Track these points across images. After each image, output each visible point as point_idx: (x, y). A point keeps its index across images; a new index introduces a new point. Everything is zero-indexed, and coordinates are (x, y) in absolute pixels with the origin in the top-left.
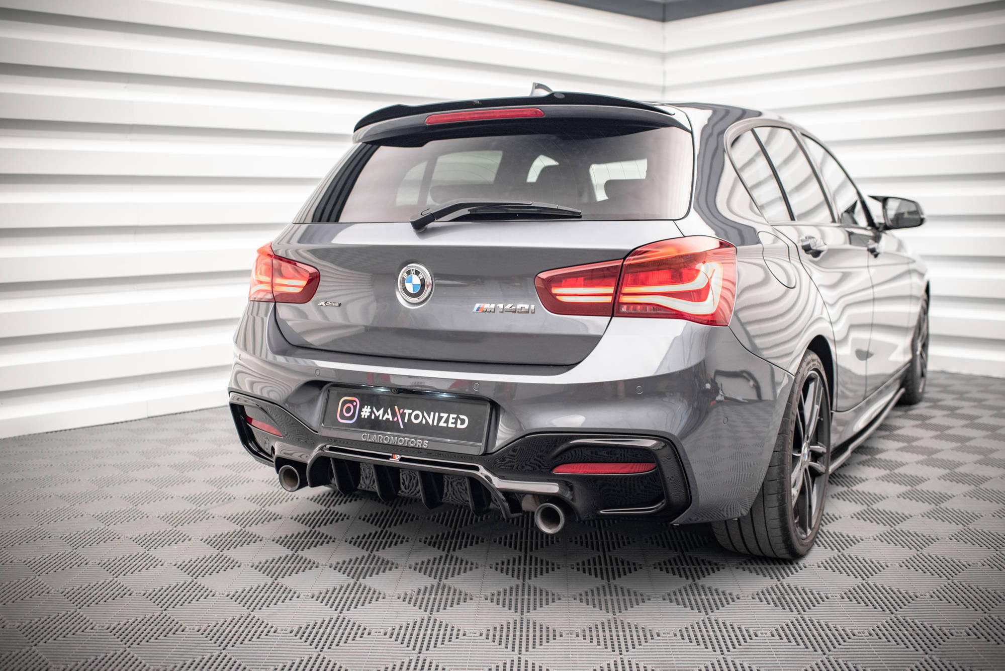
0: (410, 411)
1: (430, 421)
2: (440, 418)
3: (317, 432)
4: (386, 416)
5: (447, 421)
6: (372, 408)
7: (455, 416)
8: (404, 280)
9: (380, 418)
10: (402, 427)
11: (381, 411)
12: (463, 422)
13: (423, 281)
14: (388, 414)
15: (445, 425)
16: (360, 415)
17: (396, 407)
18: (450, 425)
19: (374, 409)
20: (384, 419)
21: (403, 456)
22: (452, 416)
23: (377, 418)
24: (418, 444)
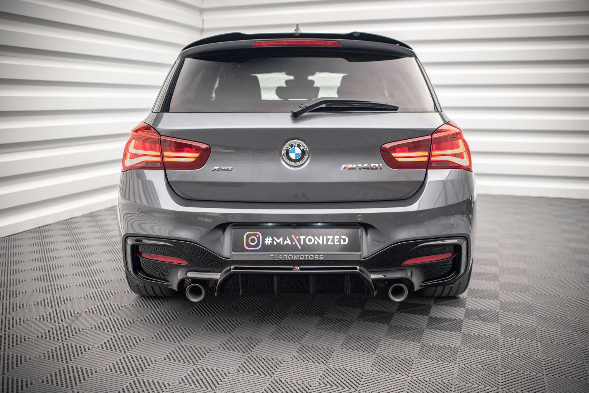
0: (304, 237)
1: (321, 242)
2: (328, 240)
3: (229, 258)
4: (286, 242)
5: (333, 241)
6: (273, 238)
7: (338, 237)
9: (282, 243)
10: (300, 248)
11: (281, 239)
13: (303, 151)
14: (287, 241)
15: (332, 243)
16: (263, 243)
17: (293, 236)
18: (336, 243)
19: (275, 238)
20: (285, 244)
21: (301, 267)
22: (336, 237)
23: (279, 244)
24: (316, 258)
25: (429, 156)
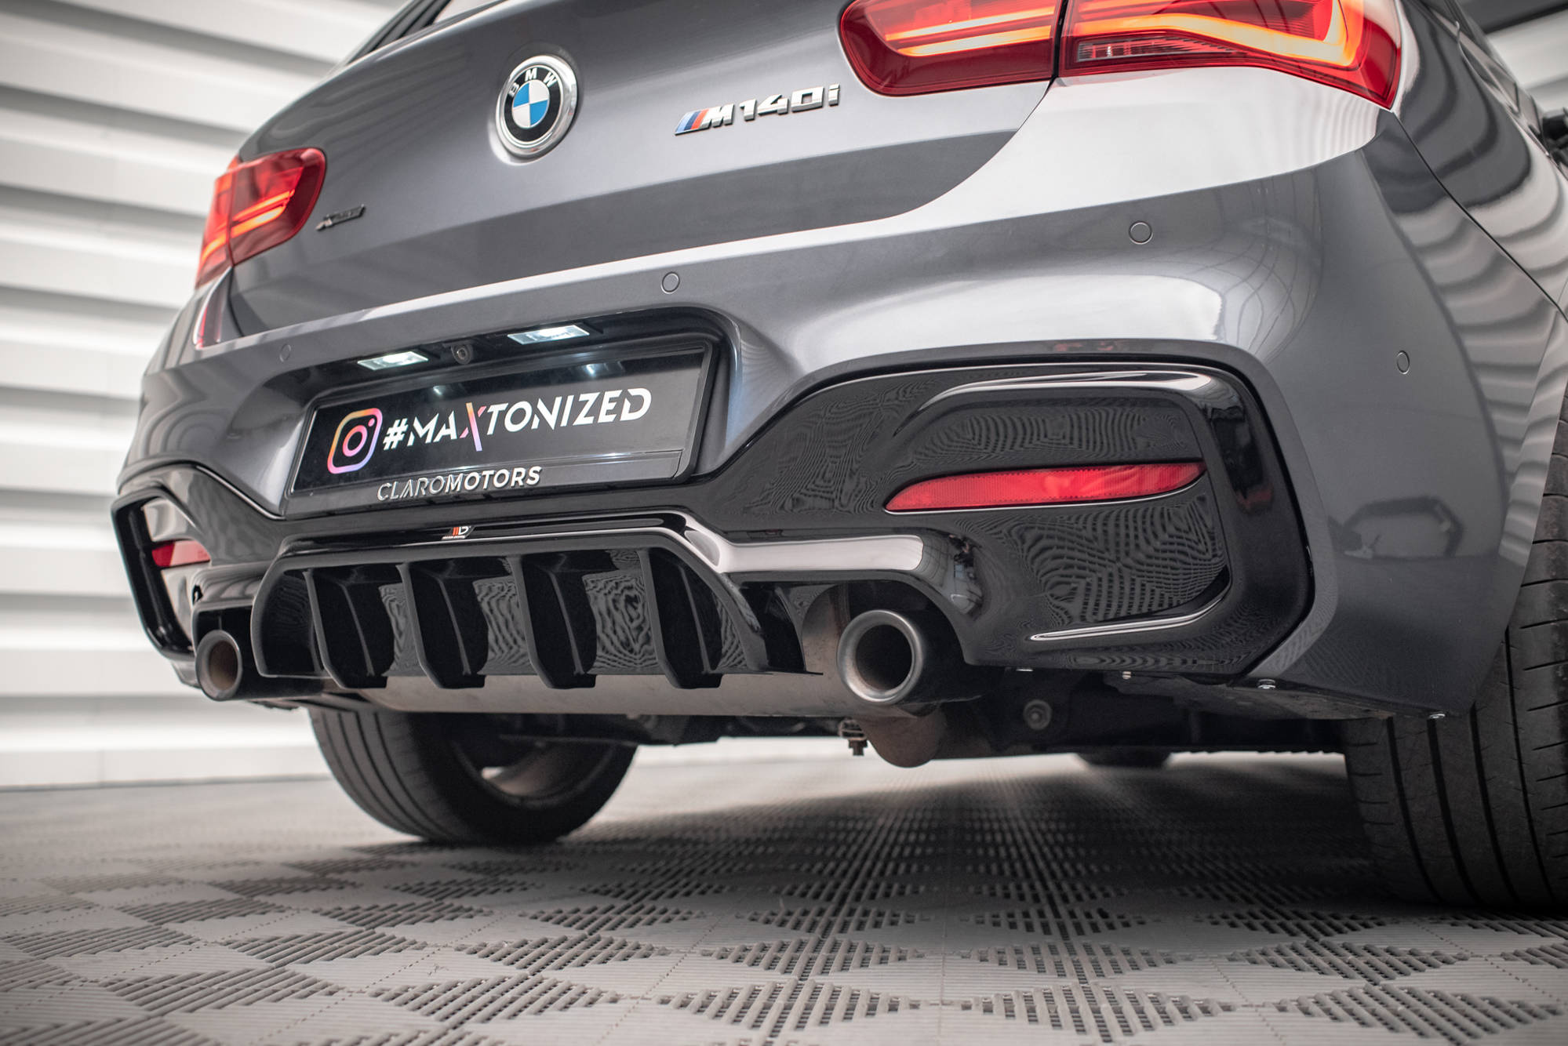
0: (504, 407)
1: (551, 419)
2: (578, 407)
3: (278, 513)
4: (444, 432)
5: (595, 411)
6: (410, 423)
7: (617, 394)
8: (509, 100)
9: (428, 440)
10: (479, 447)
11: (432, 425)
12: (637, 403)
13: (554, 91)
14: (448, 427)
15: (590, 421)
16: (380, 444)
17: (470, 406)
18: (603, 418)
19: (416, 424)
20: (437, 439)
22: (608, 395)
23: (420, 441)
24: (514, 479)
25: (1059, 22)
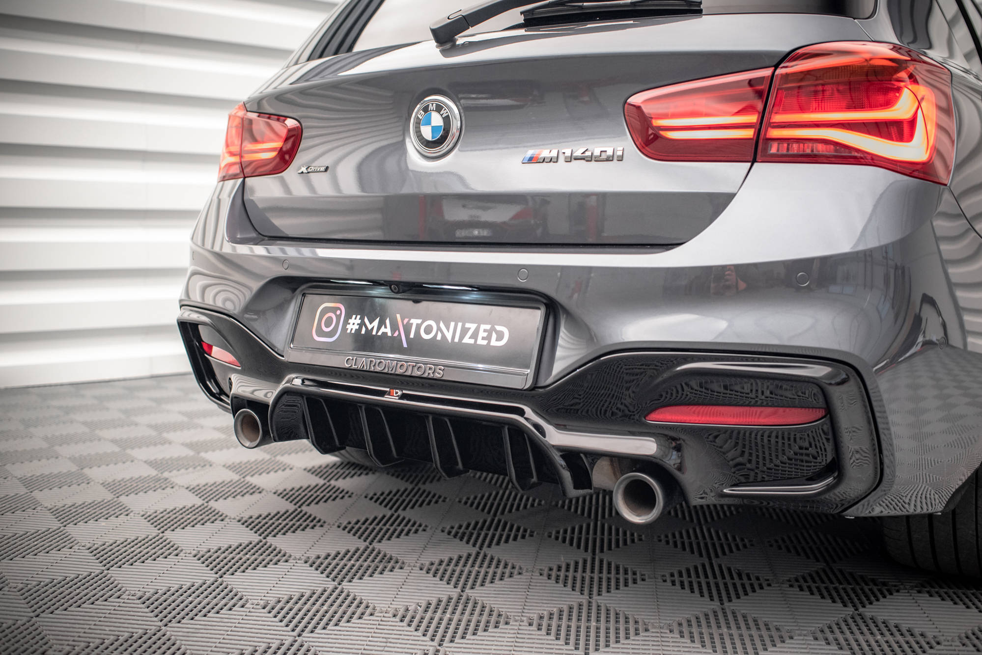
0: (419, 321)
1: (449, 336)
2: (464, 331)
3: (283, 356)
4: (383, 330)
5: (475, 336)
6: (362, 319)
7: (488, 327)
8: (418, 123)
9: (374, 333)
10: (405, 345)
11: (376, 323)
12: (500, 337)
13: (447, 120)
14: (386, 327)
15: (472, 341)
16: (344, 329)
17: (398, 316)
18: (480, 342)
19: (366, 320)
20: (380, 333)
21: (404, 392)
22: (483, 327)
23: (369, 332)
24: (428, 371)
25: (759, 128)
